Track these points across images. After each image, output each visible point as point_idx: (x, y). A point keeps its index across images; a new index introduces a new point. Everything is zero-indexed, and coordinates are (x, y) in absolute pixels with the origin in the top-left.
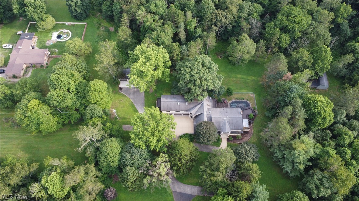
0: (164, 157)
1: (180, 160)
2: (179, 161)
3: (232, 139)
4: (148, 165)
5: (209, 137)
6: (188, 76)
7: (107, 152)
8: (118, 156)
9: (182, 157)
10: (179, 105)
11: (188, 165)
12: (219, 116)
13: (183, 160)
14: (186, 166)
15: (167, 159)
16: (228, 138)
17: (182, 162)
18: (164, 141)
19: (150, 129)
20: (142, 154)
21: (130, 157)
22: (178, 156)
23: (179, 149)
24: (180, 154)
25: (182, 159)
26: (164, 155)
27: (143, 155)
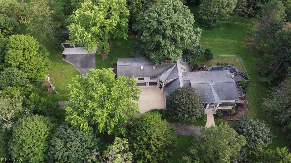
0: (122, 144)
1: (148, 147)
2: (147, 149)
3: (222, 114)
4: (94, 158)
5: (192, 109)
6: (154, 23)
7: (21, 137)
8: (42, 145)
9: (151, 142)
10: (143, 70)
11: (162, 155)
12: (201, 82)
13: (153, 147)
14: (158, 158)
15: (127, 146)
16: (215, 113)
17: (151, 151)
18: (120, 116)
19: (96, 96)
20: (83, 140)
21: (62, 145)
22: (146, 140)
23: (147, 128)
24: (148, 137)
25: (152, 145)
26: (121, 140)
27: (86, 141)
